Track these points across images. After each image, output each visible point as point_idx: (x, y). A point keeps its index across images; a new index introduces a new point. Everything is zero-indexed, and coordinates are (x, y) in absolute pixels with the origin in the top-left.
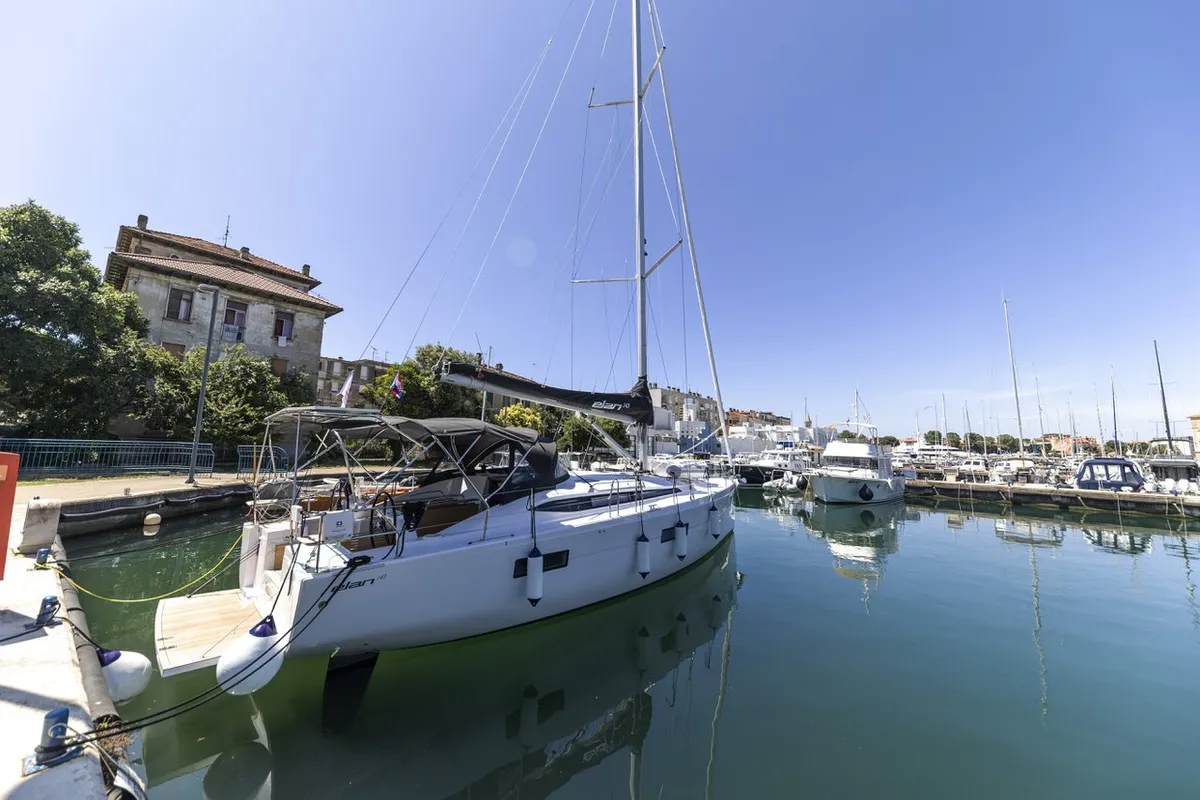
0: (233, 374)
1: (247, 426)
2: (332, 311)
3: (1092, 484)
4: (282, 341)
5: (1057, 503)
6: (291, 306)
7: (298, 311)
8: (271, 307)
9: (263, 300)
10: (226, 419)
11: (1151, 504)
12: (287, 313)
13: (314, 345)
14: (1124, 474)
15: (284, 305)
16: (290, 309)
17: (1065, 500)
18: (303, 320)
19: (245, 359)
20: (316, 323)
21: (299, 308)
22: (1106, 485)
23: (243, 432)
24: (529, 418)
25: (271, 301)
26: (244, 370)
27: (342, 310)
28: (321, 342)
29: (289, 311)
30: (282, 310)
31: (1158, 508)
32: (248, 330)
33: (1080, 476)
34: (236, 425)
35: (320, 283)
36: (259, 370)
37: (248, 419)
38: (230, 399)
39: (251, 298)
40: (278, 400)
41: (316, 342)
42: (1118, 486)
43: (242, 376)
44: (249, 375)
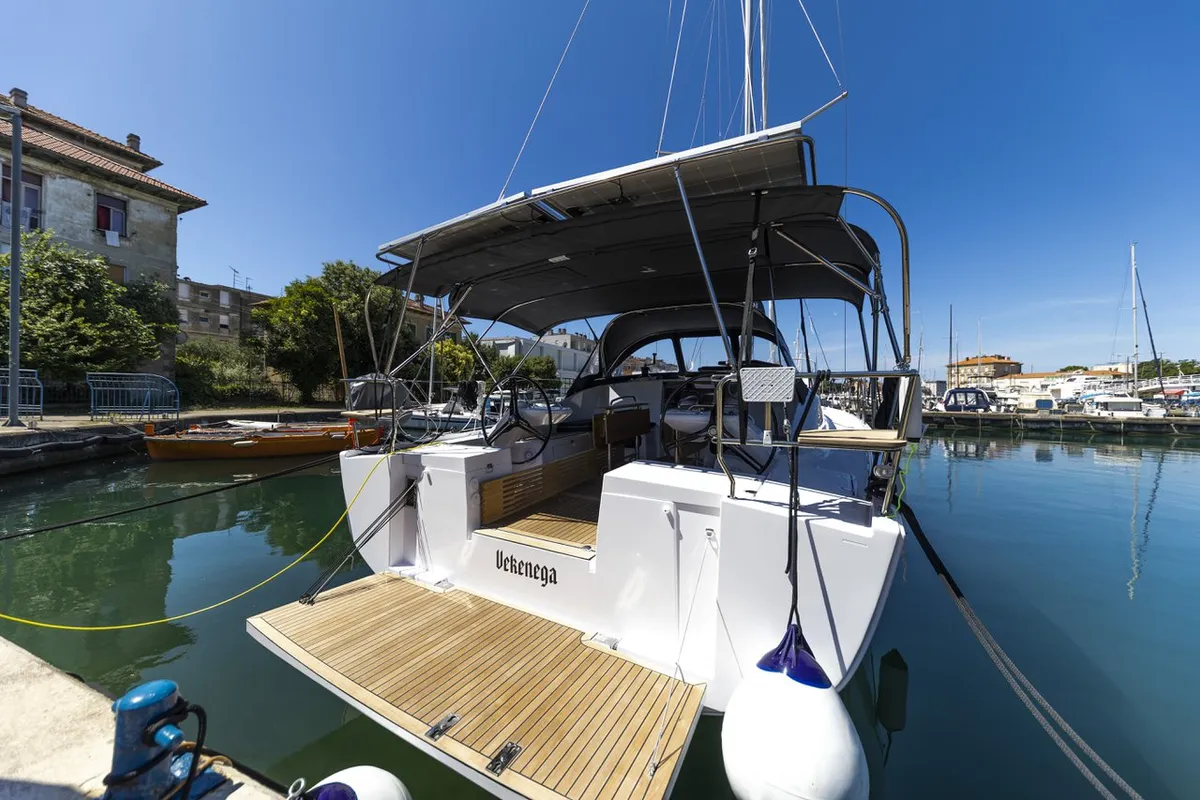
0: (44, 273)
1: (86, 350)
2: (189, 203)
3: (956, 407)
4: (113, 238)
5: (936, 422)
6: (120, 188)
7: (134, 198)
8: (86, 186)
9: (71, 173)
10: (47, 338)
11: (1000, 420)
12: (115, 199)
13: (163, 249)
14: (977, 400)
15: (108, 185)
16: (119, 192)
17: (943, 420)
18: (143, 211)
19: (61, 252)
20: (164, 218)
21: (134, 193)
22: (966, 409)
23: (77, 359)
24: (461, 355)
25: (84, 176)
26: (63, 269)
27: (204, 203)
28: (175, 246)
29: (117, 195)
30: (106, 192)
31: (1005, 423)
32: (48, 215)
33: (947, 402)
34: (65, 348)
35: (159, 164)
36: (90, 271)
37: (84, 340)
38: (47, 308)
39: (48, 167)
40: (125, 317)
41: (168, 244)
42: (974, 408)
43: (59, 278)
44: (72, 277)
